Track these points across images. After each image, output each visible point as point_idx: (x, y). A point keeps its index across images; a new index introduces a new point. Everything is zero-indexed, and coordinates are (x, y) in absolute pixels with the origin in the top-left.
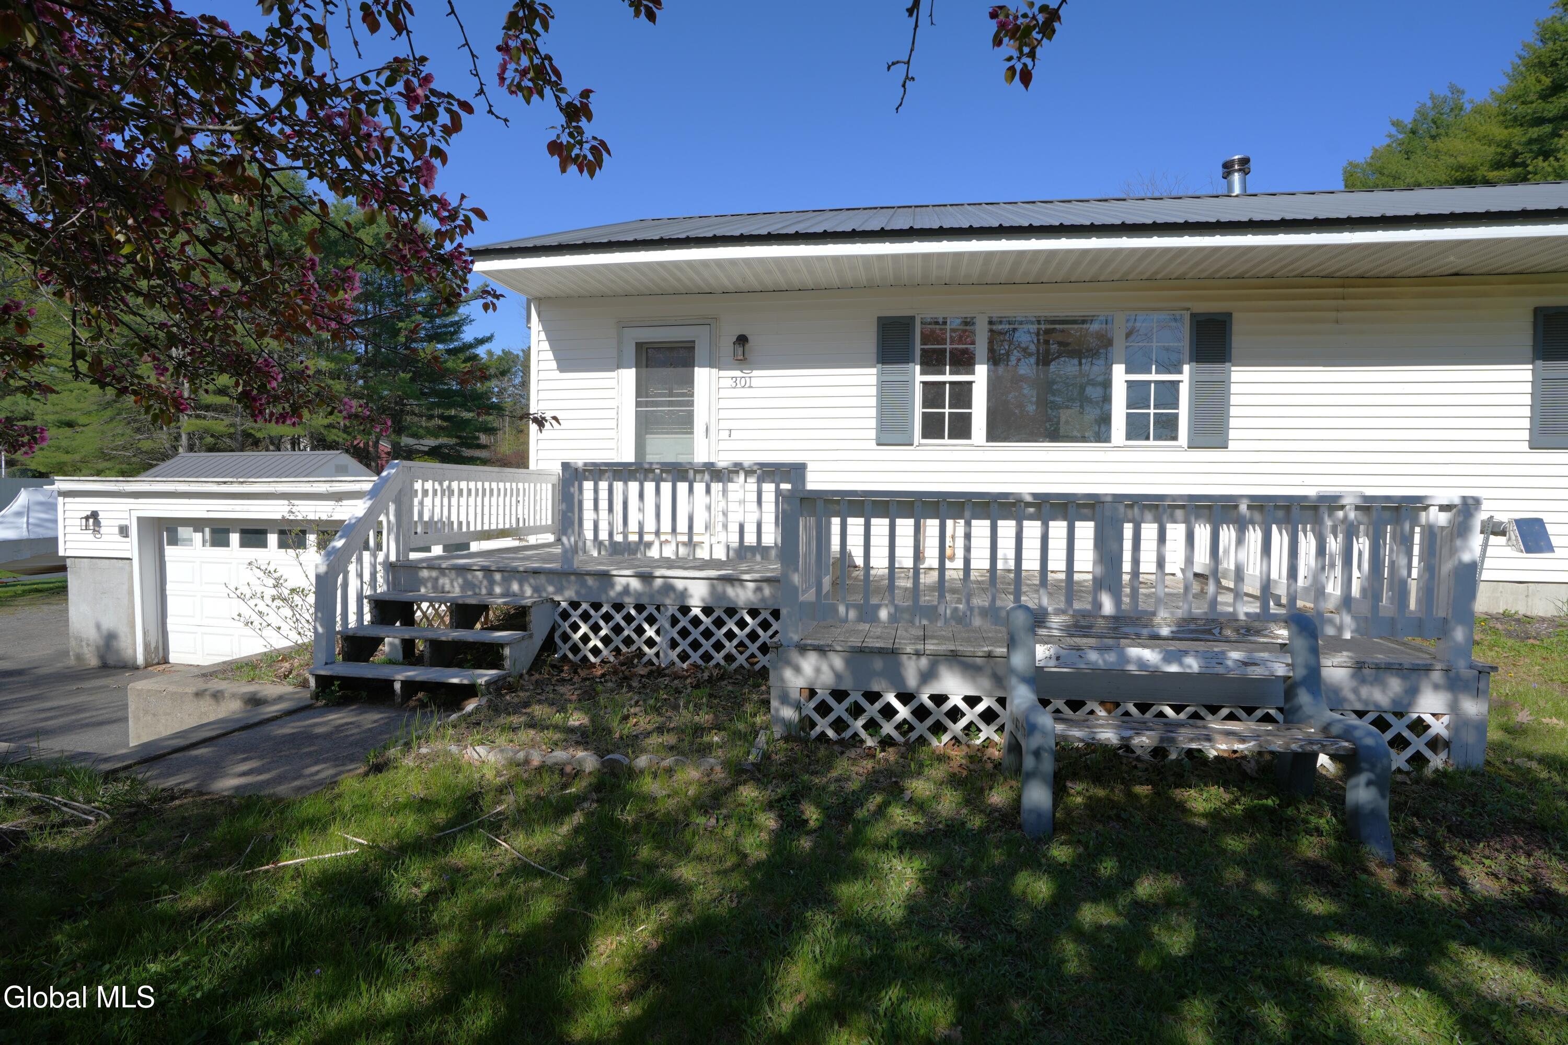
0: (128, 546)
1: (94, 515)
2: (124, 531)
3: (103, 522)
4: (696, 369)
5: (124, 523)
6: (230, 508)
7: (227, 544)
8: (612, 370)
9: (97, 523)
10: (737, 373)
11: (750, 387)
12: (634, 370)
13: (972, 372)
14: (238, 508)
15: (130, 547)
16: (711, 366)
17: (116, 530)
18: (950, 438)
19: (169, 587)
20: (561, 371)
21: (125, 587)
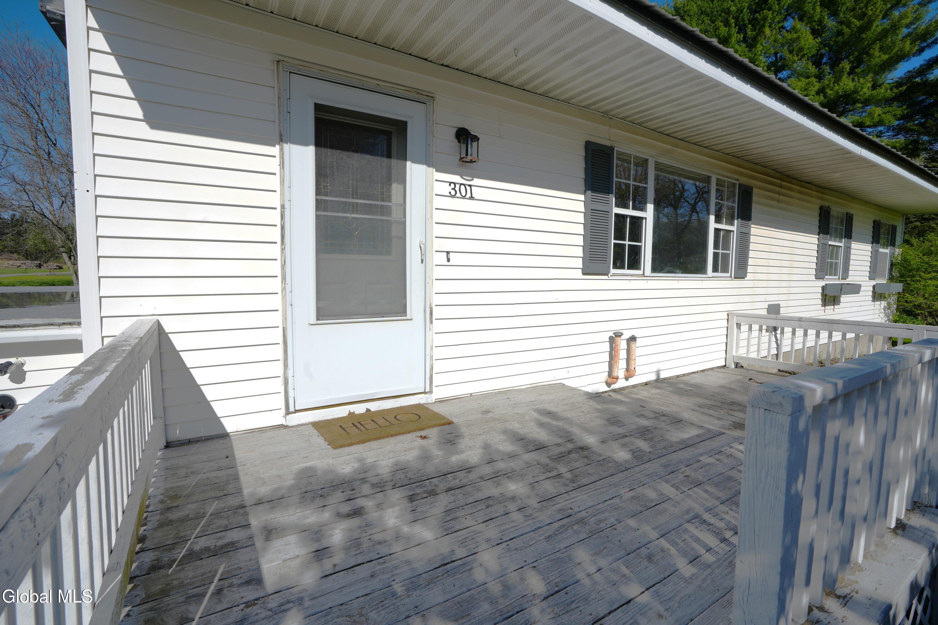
4: (409, 163)
8: (272, 144)
10: (457, 179)
11: (472, 198)
12: (311, 149)
13: (644, 209)
16: (429, 164)
18: (628, 269)
20: (153, 126)
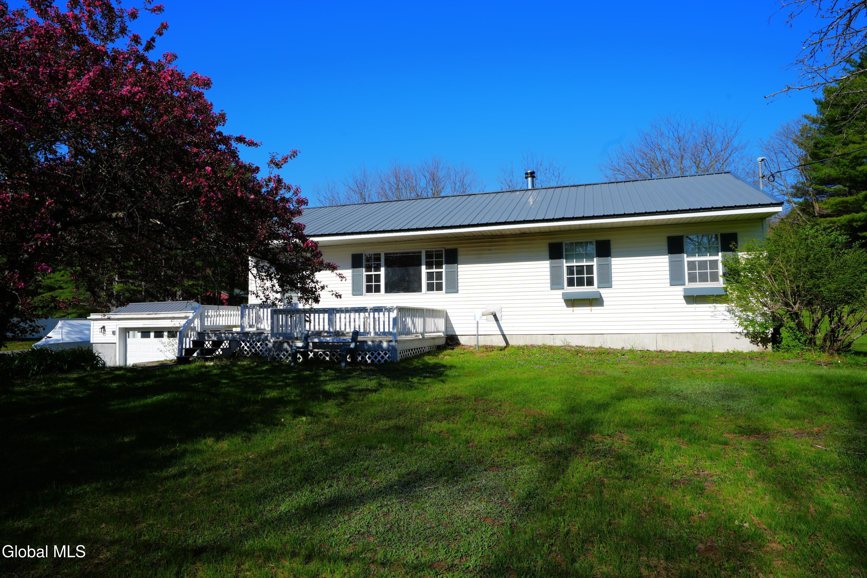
0: (115, 338)
1: (104, 327)
2: (114, 333)
3: (107, 330)
5: (114, 330)
6: (151, 323)
7: (149, 337)
9: (105, 330)
13: (380, 271)
14: (154, 323)
15: (115, 339)
17: (111, 333)
18: (374, 292)
19: (128, 354)
21: (113, 354)
